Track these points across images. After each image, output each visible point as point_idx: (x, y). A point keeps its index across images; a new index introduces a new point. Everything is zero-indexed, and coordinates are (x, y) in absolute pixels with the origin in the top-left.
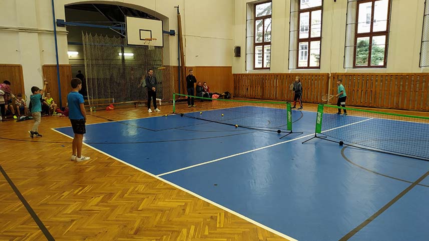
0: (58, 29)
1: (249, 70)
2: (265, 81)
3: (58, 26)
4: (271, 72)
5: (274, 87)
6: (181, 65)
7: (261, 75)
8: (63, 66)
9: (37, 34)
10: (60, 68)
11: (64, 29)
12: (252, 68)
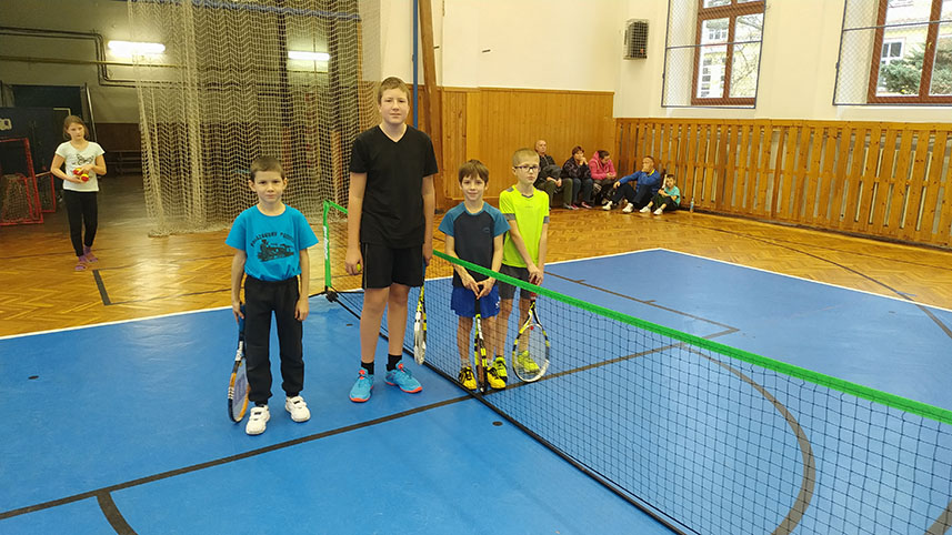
1: (677, 105)
2: (734, 149)
4: (759, 113)
5: (767, 171)
6: (421, 82)
7: (719, 123)
12: (685, 99)
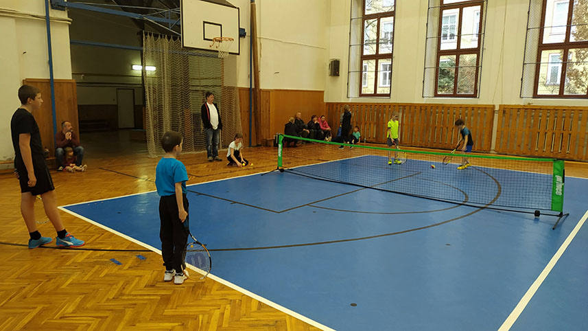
0: (54, 14)
1: (353, 97)
2: (382, 115)
3: (53, 8)
4: (393, 100)
6: (253, 87)
7: (376, 105)
8: (61, 82)
9: (13, 20)
10: (56, 85)
11: (63, 15)
12: (357, 94)
